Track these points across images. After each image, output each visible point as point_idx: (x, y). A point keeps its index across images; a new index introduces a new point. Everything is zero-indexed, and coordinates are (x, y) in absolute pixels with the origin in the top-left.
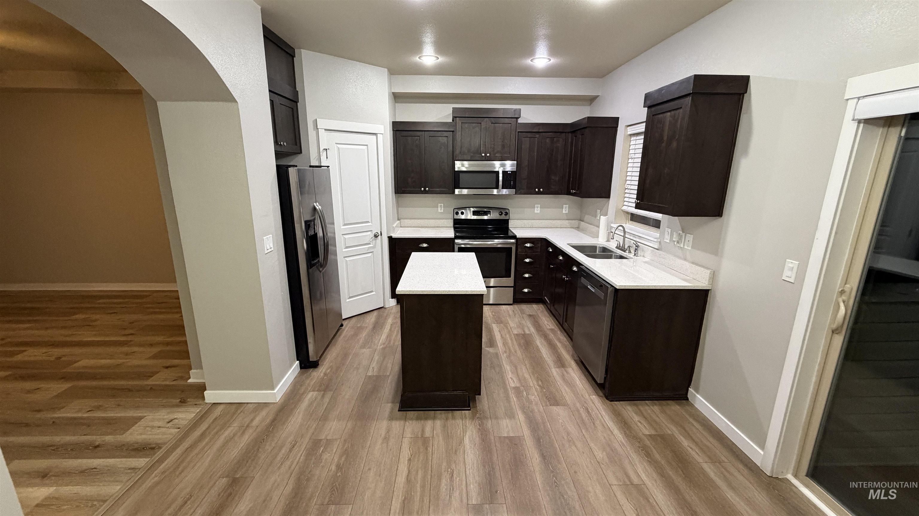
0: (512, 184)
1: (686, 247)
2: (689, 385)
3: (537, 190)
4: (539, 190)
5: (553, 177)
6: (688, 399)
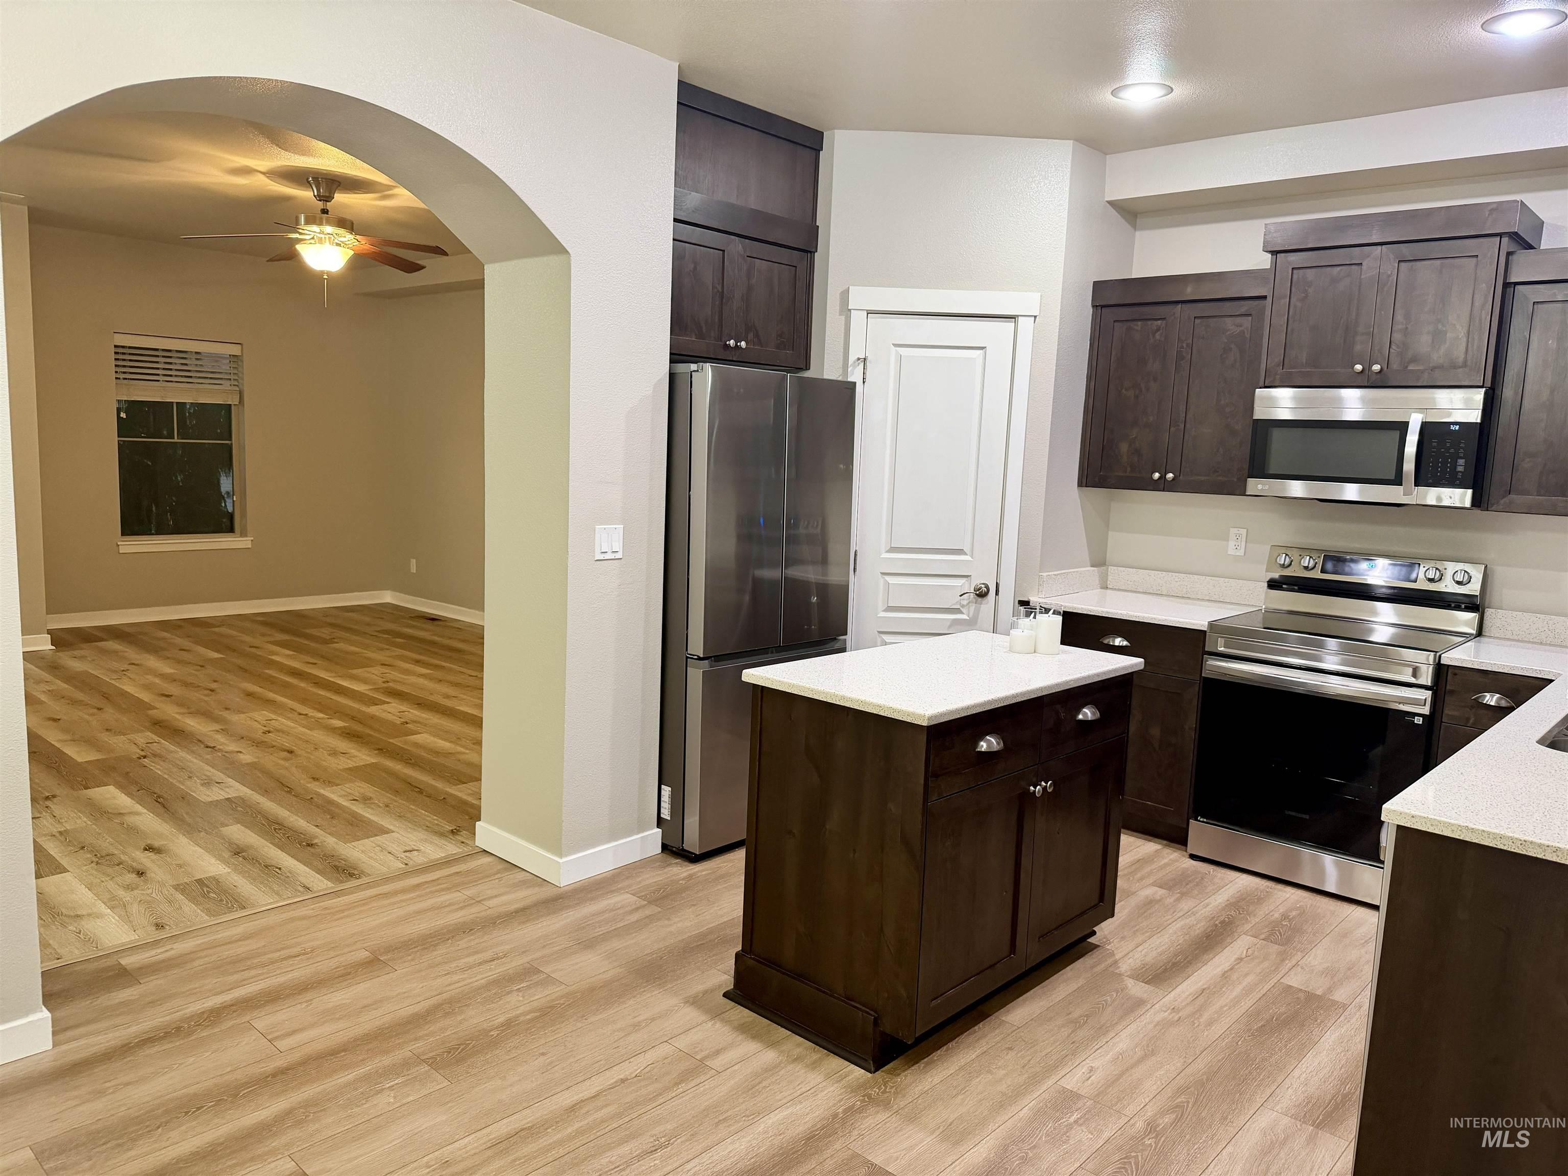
0: (1460, 469)
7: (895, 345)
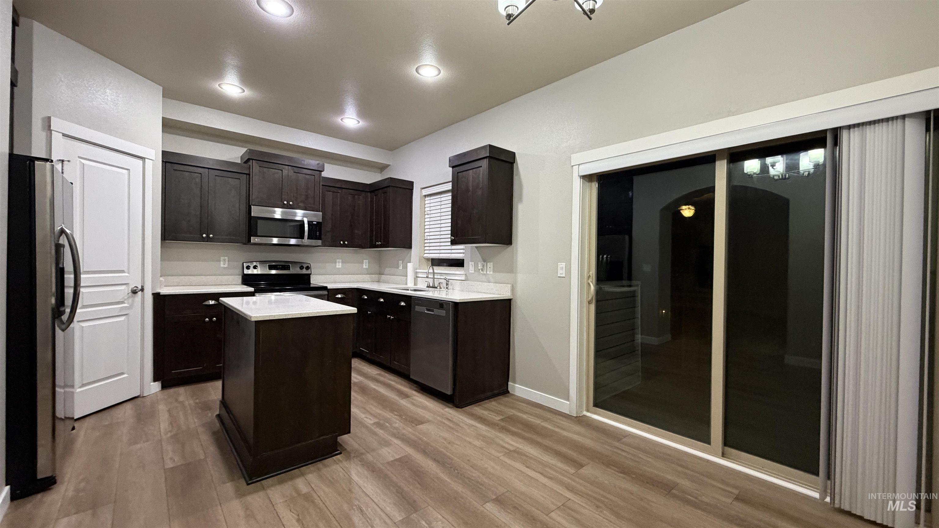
0: (318, 235)
1: (488, 273)
2: (508, 381)
3: (342, 242)
4: (344, 242)
5: (356, 231)
6: (508, 392)
7: (79, 157)
